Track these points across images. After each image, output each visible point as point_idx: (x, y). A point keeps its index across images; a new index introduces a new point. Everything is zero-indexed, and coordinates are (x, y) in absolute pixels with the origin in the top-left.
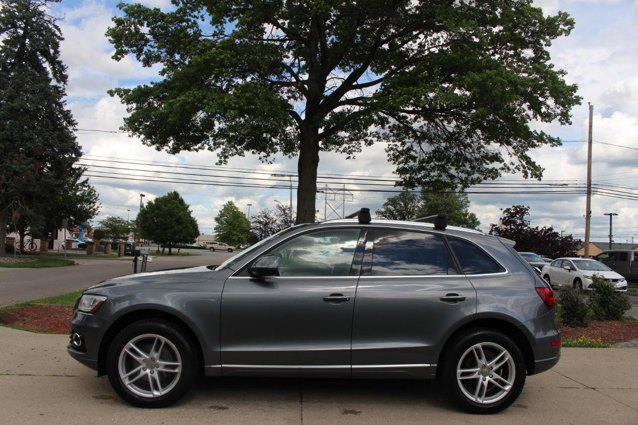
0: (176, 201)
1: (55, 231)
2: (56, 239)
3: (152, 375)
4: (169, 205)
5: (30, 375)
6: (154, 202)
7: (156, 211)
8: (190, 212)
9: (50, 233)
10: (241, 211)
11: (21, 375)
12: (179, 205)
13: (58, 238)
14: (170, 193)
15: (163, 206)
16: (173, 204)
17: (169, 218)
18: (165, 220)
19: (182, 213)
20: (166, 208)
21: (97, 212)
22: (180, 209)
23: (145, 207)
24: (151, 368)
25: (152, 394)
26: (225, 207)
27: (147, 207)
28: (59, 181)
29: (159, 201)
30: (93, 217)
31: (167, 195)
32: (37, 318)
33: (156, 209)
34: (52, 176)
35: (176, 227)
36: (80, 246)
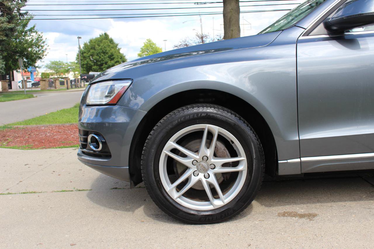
0: (106, 41)
1: (11, 73)
2: (13, 80)
3: (208, 180)
4: (102, 45)
5: (35, 193)
6: (89, 44)
7: (92, 51)
8: (119, 49)
9: (8, 76)
10: (158, 46)
11: (24, 193)
12: (110, 44)
13: (15, 80)
14: (101, 34)
15: (97, 46)
16: (105, 43)
17: (102, 56)
18: (100, 57)
19: (113, 50)
20: (100, 47)
21: (45, 53)
22: (111, 47)
23: (82, 48)
24: (205, 170)
25: (212, 204)
26: (145, 45)
27: (83, 48)
28: (11, 25)
29: (93, 41)
30: (43, 57)
31: (99, 36)
32: (18, 137)
33: (91, 49)
34: (5, 21)
35: (109, 62)
36: (33, 84)
